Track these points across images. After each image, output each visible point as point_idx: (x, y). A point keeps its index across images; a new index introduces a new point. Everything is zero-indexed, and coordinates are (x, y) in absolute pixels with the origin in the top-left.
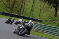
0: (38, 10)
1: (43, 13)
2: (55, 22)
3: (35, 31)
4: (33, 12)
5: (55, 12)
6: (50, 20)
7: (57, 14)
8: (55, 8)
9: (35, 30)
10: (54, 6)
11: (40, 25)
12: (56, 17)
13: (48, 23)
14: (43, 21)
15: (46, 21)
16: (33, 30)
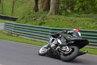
0: (10, 3)
1: (18, 7)
2: (35, 19)
3: (7, 35)
5: (34, 4)
6: (28, 16)
7: (37, 6)
9: (6, 32)
11: (13, 26)
12: (36, 11)
13: (25, 20)
14: (17, 19)
15: (23, 18)
16: (4, 34)
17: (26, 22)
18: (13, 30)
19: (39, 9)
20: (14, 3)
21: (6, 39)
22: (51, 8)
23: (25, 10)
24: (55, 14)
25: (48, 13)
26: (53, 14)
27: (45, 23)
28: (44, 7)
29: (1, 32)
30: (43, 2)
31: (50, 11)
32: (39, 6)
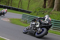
1: (32, 4)
2: (43, 13)
3: (24, 22)
4: (22, 3)
5: (43, 3)
6: (38, 11)
9: (23, 21)
11: (28, 17)
12: (44, 8)
14: (31, 12)
15: (35, 12)
16: (22, 22)
17: (37, 15)
18: (28, 20)
19: (47, 6)
20: (29, 2)
21: (23, 26)
22: (54, 6)
23: (37, 7)
25: (52, 9)
26: (56, 10)
28: (50, 5)
29: (20, 20)
30: (49, 2)
31: (54, 8)
32: (47, 4)
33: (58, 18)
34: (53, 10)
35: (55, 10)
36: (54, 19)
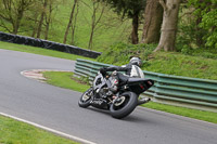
1: (101, 33)
3: (80, 82)
5: (131, 29)
6: (118, 51)
7: (137, 34)
8: (131, 20)
9: (79, 77)
10: (130, 15)
11: (92, 66)
12: (134, 43)
13: (112, 58)
14: (99, 54)
15: (109, 54)
16: (75, 79)
17: (116, 61)
19: (140, 39)
20: (93, 27)
21: (78, 90)
22: (161, 39)
23: (114, 40)
24: (169, 50)
25: (155, 46)
26: (166, 49)
27: (149, 65)
28: (149, 35)
29: (69, 75)
30: (147, 27)
31: (160, 43)
32: (140, 33)
33: (170, 70)
34: (157, 48)
35: (162, 49)
36: (160, 72)
